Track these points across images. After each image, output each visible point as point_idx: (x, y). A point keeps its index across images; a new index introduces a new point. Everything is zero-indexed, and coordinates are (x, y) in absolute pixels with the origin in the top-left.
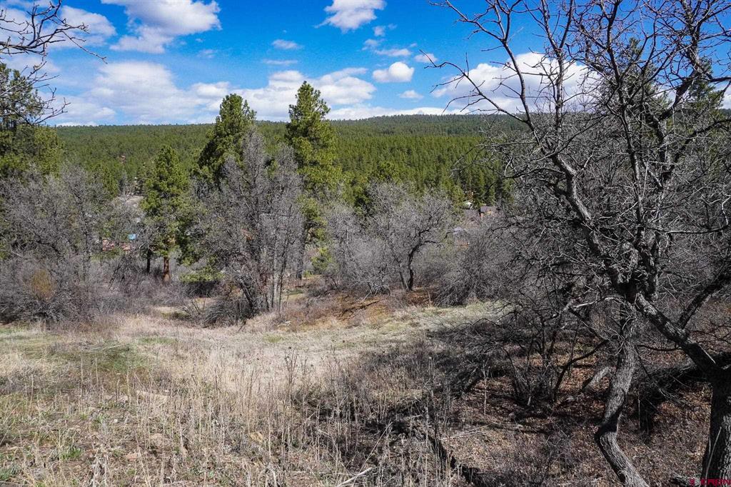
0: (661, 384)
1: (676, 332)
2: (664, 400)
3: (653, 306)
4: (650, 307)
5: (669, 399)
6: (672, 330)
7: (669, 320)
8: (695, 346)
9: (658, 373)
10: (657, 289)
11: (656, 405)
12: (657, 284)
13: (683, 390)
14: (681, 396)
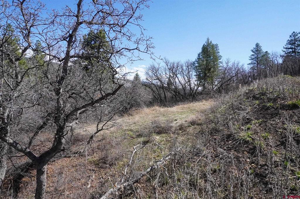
0: (22, 171)
1: (22, 148)
2: (23, 177)
3: (11, 139)
4: (10, 139)
5: (25, 176)
6: (20, 148)
7: (19, 144)
8: (30, 152)
9: (21, 166)
10: (9, 132)
11: (20, 180)
12: (9, 130)
13: (31, 170)
14: (31, 173)
